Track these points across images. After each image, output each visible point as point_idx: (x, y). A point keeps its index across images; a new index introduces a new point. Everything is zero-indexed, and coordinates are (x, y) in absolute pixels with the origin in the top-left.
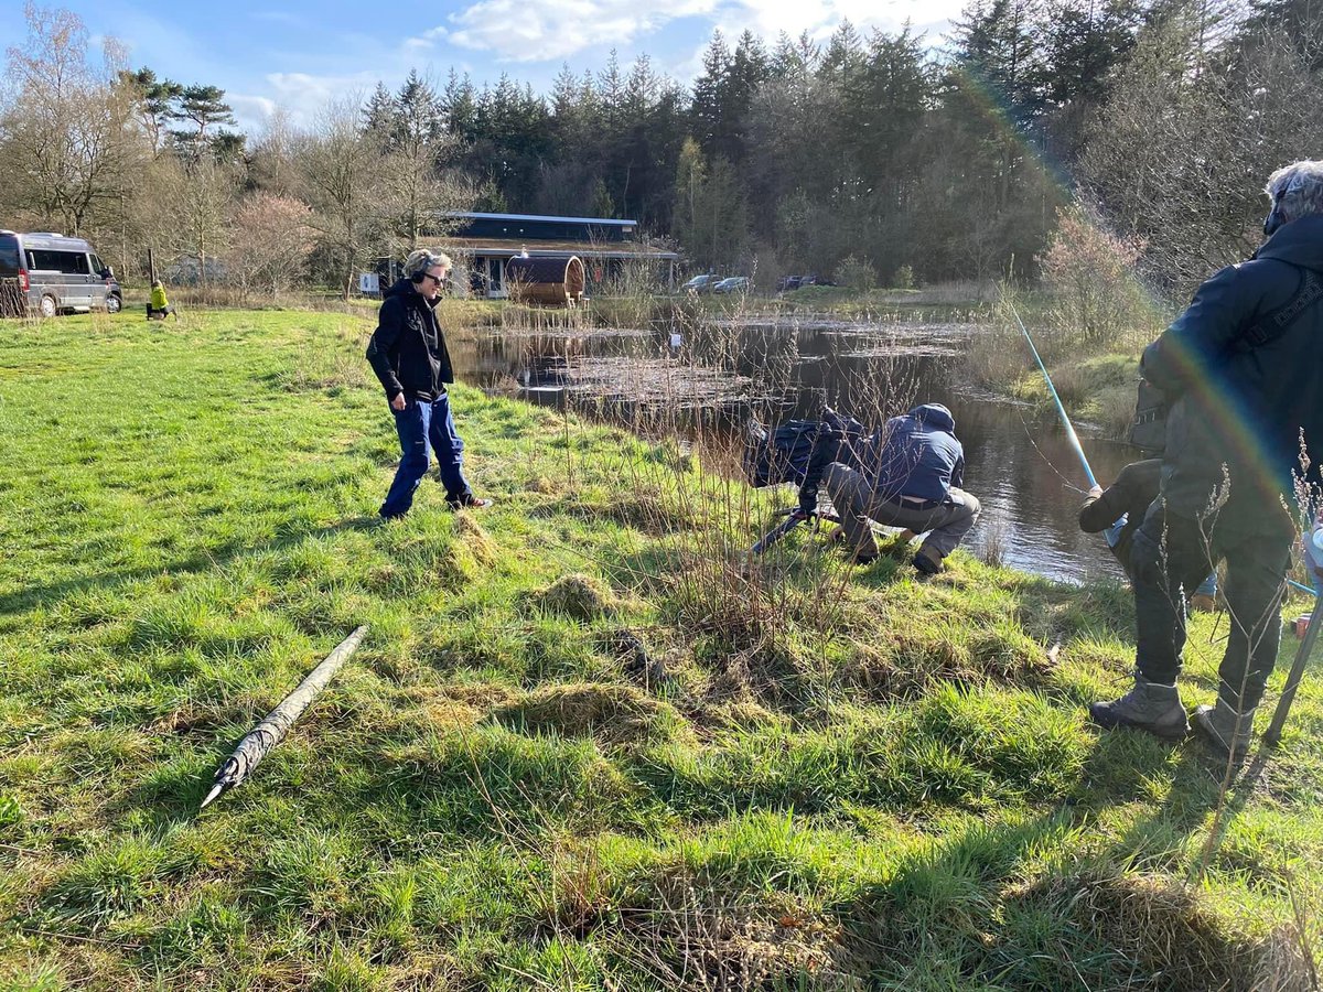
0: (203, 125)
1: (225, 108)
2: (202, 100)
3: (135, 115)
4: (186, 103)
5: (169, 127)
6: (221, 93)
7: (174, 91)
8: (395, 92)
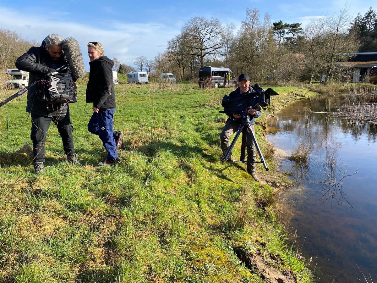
0: (294, 35)
1: (301, 29)
2: (295, 28)
3: (276, 34)
4: (290, 29)
5: (285, 36)
6: (301, 24)
7: (286, 26)
8: (363, 16)
